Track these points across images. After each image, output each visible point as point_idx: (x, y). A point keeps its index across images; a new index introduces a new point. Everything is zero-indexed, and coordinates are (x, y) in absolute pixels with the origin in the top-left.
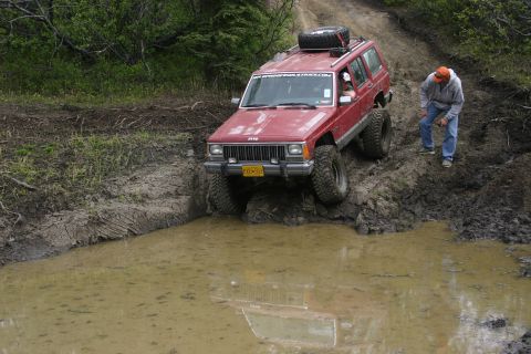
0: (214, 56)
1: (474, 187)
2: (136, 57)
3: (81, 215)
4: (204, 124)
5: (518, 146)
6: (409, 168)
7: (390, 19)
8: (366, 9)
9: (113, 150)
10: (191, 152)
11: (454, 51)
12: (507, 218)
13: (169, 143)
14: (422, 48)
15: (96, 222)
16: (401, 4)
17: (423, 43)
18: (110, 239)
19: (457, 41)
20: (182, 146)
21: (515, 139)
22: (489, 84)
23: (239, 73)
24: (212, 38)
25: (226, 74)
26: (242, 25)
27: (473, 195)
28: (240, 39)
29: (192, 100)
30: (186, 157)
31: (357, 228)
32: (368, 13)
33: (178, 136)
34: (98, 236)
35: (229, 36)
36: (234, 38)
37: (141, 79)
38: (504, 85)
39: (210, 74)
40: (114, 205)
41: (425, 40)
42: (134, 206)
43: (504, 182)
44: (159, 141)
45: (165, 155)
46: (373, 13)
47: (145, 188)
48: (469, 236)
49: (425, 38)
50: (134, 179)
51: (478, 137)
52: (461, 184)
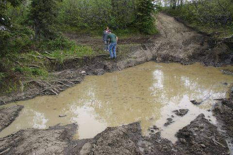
0: (142, 27)
1: (203, 55)
2: (124, 28)
3: (125, 62)
5: (210, 46)
6: (190, 51)
7: (174, 19)
9: (126, 48)
10: (142, 48)
11: (190, 25)
12: (213, 62)
14: (183, 25)
15: (128, 63)
16: (177, 15)
18: (131, 66)
19: (191, 23)
20: (140, 47)
21: (210, 45)
22: (200, 33)
24: (142, 24)
25: (145, 31)
26: (148, 21)
27: (204, 57)
28: (148, 24)
29: (138, 37)
31: (182, 64)
33: (139, 45)
34: (129, 66)
35: (146, 23)
37: (126, 33)
38: (204, 33)
39: (141, 31)
40: (131, 59)
42: (135, 59)
43: (211, 54)
44: (135, 46)
45: (137, 49)
46: (170, 17)
47: (135, 56)
48: (207, 65)
49: (183, 23)
50: (133, 54)
51: (202, 44)
52: (201, 54)
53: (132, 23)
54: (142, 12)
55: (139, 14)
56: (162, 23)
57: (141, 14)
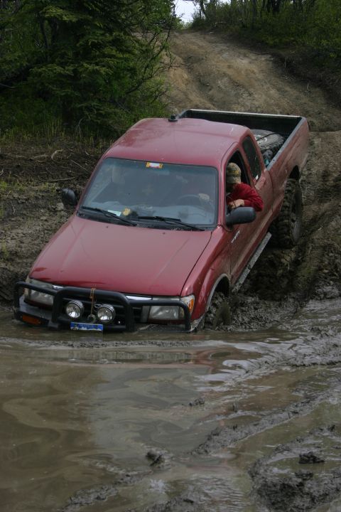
0: (77, 94)
4: (69, 175)
7: (274, 62)
8: (243, 51)
10: (61, 206)
13: (33, 194)
16: (288, 45)
17: (317, 89)
20: (49, 199)
23: (107, 115)
24: (75, 71)
25: (91, 117)
26: (111, 56)
28: (111, 72)
29: (50, 148)
30: (55, 211)
32: (245, 56)
33: (43, 187)
35: (97, 67)
36: (103, 70)
39: (69, 117)
41: (319, 86)
42: (3, 265)
44: (21, 192)
45: (29, 208)
47: (12, 244)
49: (319, 83)
53: (23, 75)
54: (78, 7)
55: (54, 11)
56: (203, 83)
57: (68, 17)
